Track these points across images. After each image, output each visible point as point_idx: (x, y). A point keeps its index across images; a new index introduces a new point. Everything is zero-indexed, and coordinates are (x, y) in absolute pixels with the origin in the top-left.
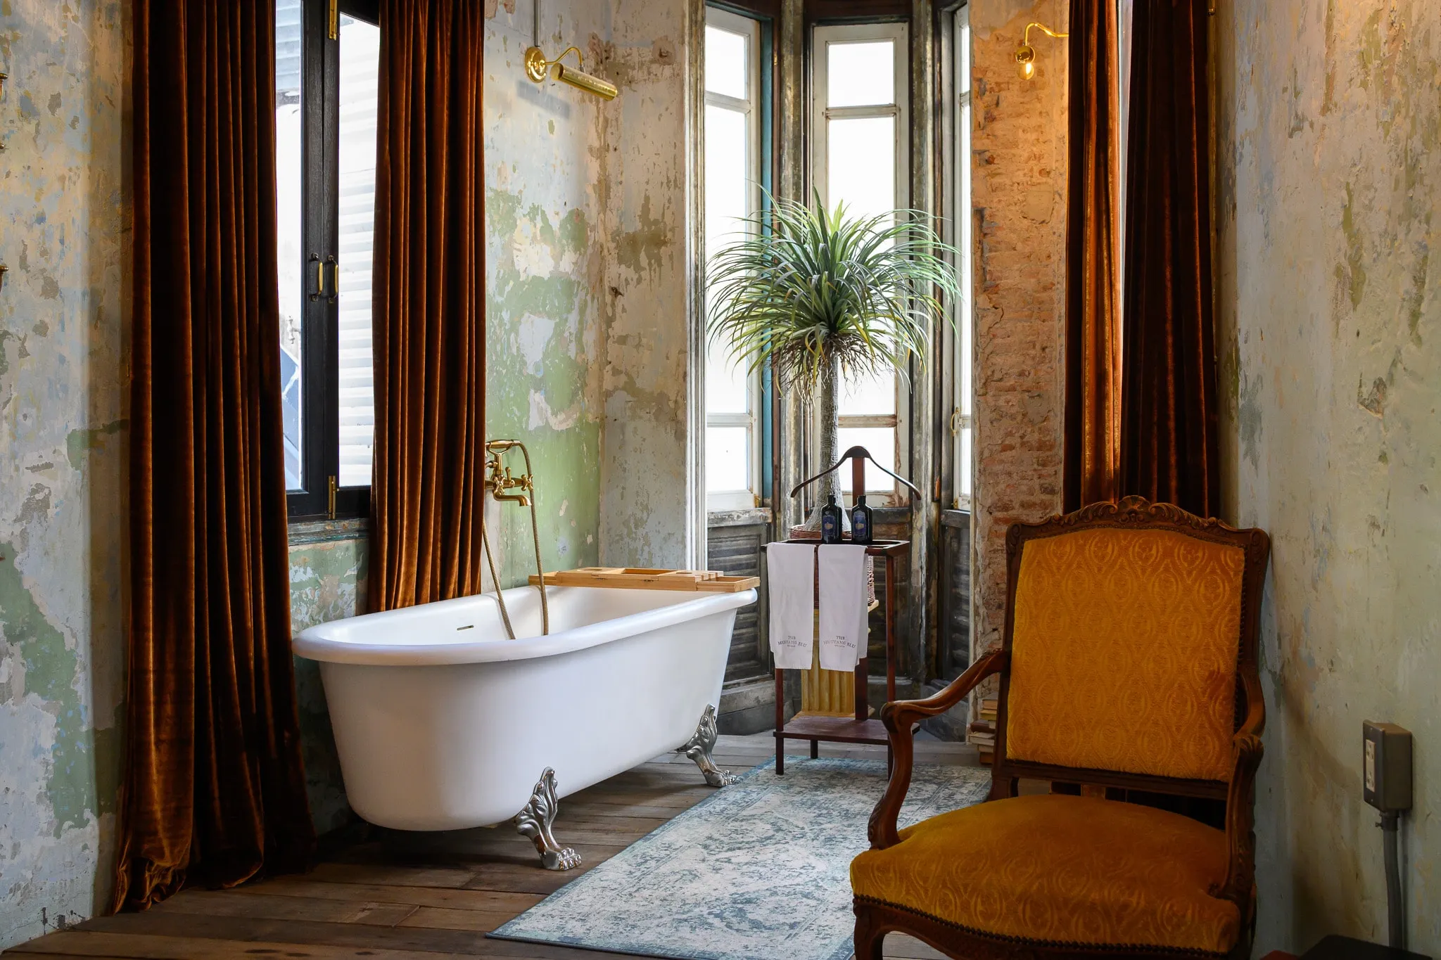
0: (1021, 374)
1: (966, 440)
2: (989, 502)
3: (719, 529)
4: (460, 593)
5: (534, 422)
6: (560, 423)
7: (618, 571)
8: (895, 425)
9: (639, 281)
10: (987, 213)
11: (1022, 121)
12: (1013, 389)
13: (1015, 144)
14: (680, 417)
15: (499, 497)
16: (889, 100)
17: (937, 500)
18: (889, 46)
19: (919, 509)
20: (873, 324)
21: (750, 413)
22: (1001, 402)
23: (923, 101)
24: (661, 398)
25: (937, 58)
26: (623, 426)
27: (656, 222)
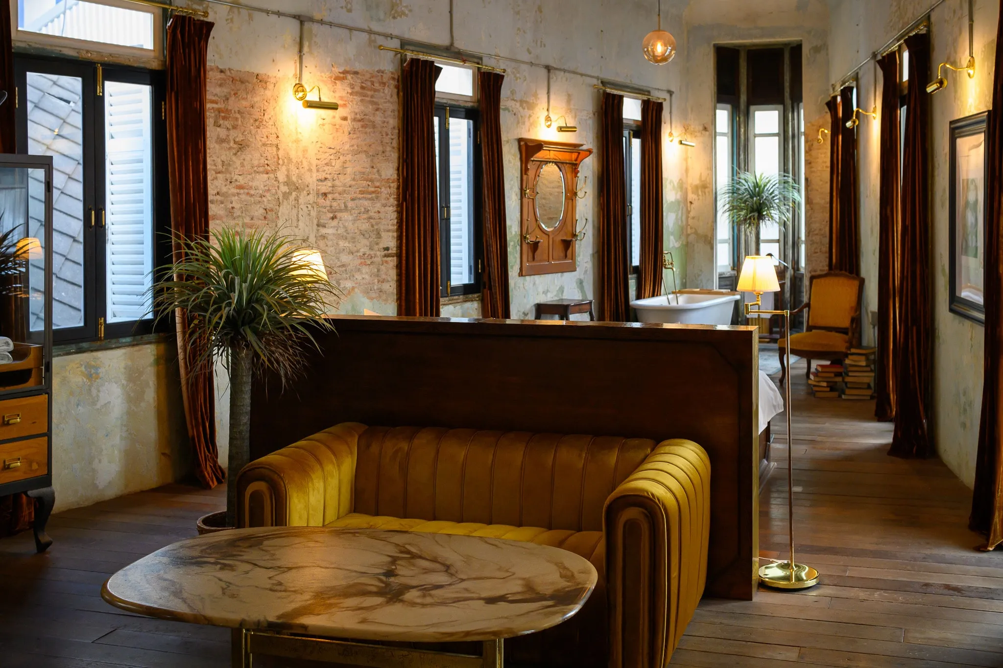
0: (820, 230)
1: (803, 248)
2: (810, 269)
3: (722, 278)
4: (657, 295)
5: (671, 245)
6: (677, 245)
7: (698, 290)
8: (779, 242)
9: (699, 199)
10: (809, 179)
11: (820, 151)
12: (817, 234)
13: (818, 158)
14: (712, 242)
15: (666, 268)
16: (777, 131)
17: (793, 268)
18: (776, 113)
19: (787, 272)
20: (772, 212)
21: (729, 239)
22: (814, 238)
23: (788, 133)
24: (706, 236)
25: (793, 119)
26: (694, 245)
27: (704, 181)
